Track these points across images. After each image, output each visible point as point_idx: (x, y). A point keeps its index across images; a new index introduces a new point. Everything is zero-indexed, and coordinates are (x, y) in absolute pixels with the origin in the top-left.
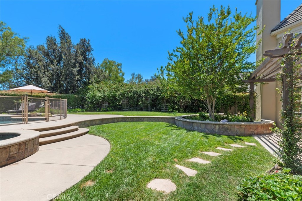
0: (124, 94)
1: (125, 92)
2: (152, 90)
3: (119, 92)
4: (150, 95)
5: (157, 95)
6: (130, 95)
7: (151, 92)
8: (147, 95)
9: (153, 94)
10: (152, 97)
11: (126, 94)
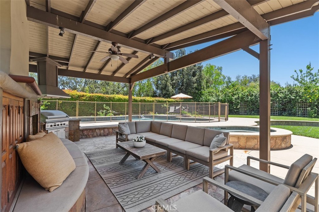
0: (242, 98)
1: (244, 96)
2: (282, 93)
3: (236, 97)
4: (279, 99)
5: (290, 99)
6: (250, 99)
7: (280, 95)
8: (274, 98)
9: (285, 98)
10: (282, 101)
11: (245, 98)
